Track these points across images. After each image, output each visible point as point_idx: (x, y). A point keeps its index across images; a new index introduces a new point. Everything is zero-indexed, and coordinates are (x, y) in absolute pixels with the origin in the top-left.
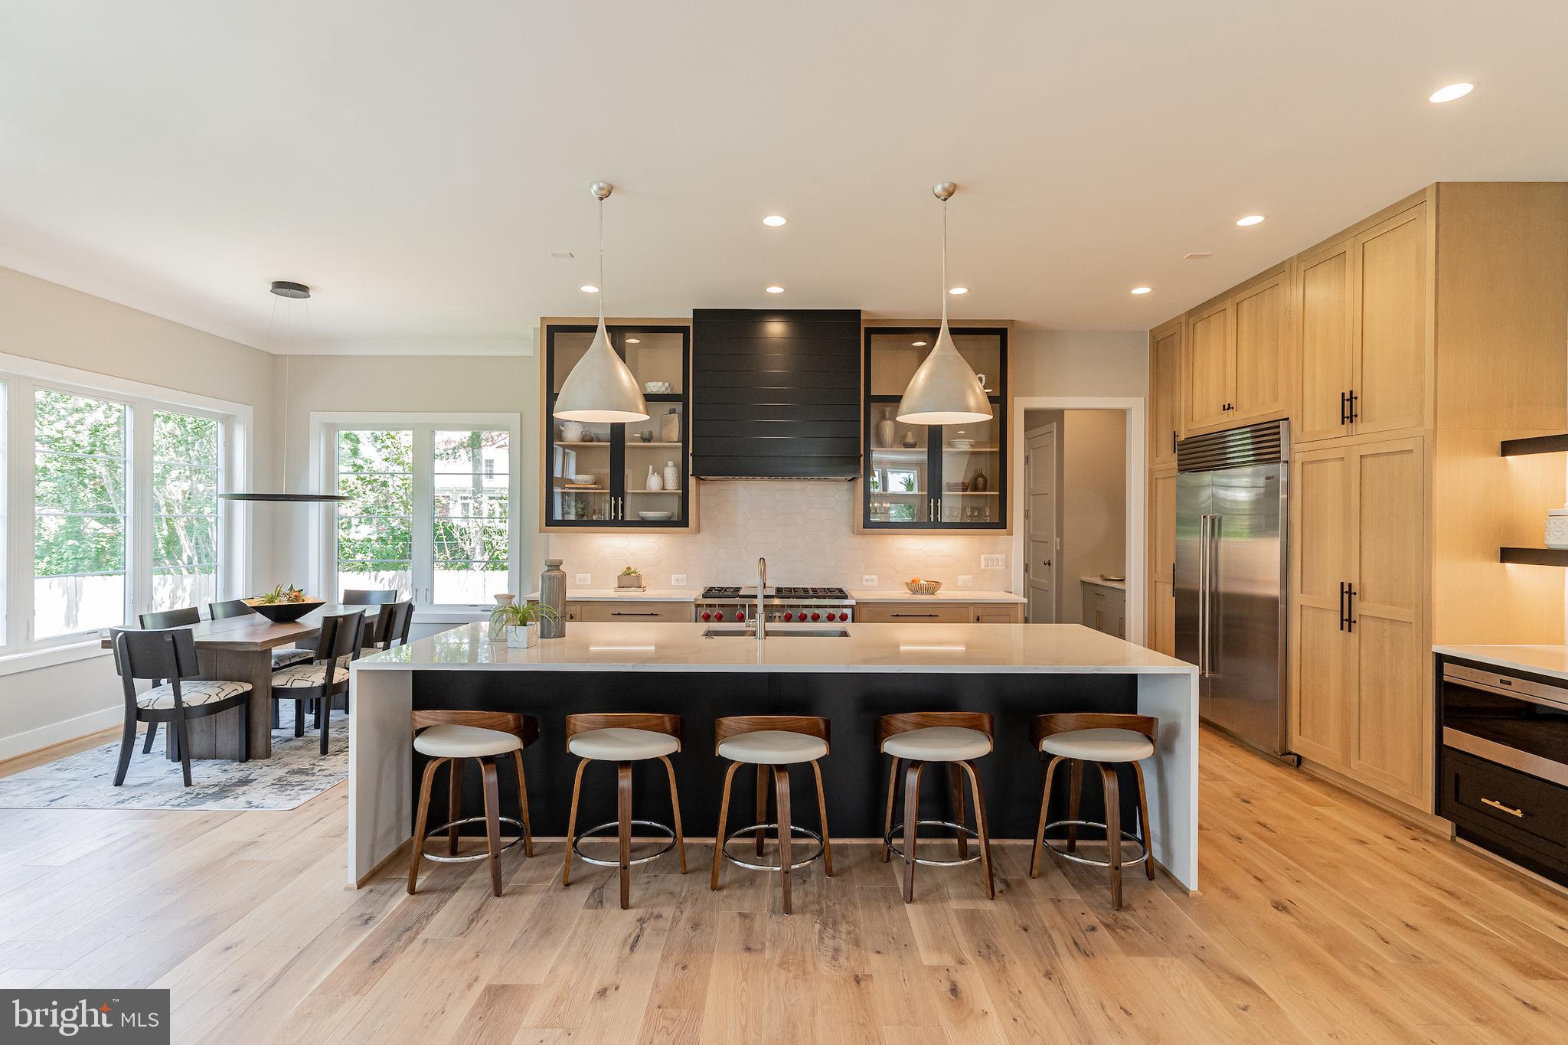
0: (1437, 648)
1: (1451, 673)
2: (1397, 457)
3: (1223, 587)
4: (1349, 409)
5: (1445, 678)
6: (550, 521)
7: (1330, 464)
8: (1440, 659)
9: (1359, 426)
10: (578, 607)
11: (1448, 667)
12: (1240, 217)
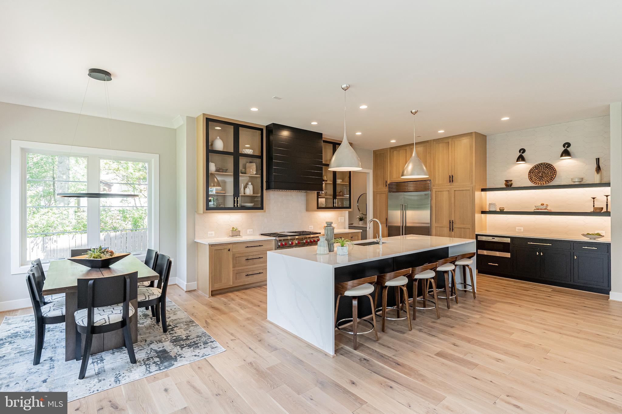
0: (476, 233)
1: (480, 238)
2: (465, 191)
3: (407, 225)
4: (451, 179)
5: (478, 239)
6: (208, 208)
7: (444, 192)
8: (477, 235)
9: (454, 184)
10: (231, 245)
11: (479, 237)
12: (439, 130)
